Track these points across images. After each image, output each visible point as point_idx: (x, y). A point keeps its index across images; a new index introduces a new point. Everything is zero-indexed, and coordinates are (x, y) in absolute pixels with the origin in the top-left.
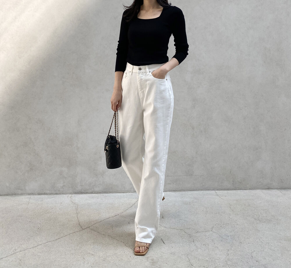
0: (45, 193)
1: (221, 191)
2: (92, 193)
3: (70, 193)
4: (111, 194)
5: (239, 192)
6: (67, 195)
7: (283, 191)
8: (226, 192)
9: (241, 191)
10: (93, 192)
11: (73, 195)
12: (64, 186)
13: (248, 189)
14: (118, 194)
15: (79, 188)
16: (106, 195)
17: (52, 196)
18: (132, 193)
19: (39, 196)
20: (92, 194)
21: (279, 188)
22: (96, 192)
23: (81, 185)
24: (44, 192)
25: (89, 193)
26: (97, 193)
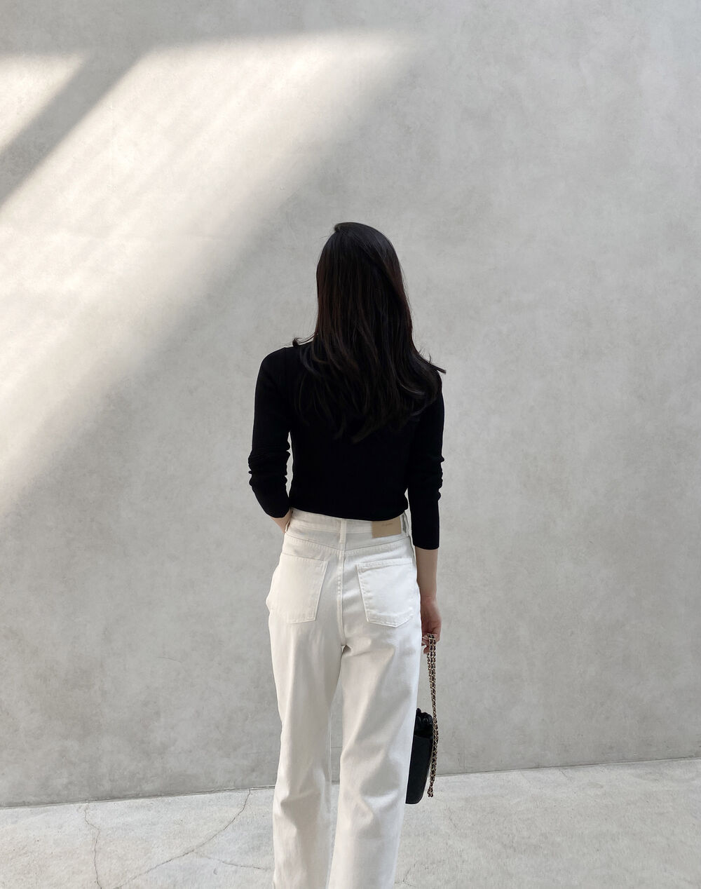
0: (24, 802)
2: (137, 796)
3: (85, 800)
4: (182, 797)
5: (473, 777)
6: (77, 805)
7: (569, 770)
9: (478, 775)
10: (140, 795)
11: (92, 805)
12: (70, 783)
13: (494, 769)
14: (198, 796)
15: (107, 786)
16: (170, 799)
17: (41, 809)
18: (231, 793)
19: (10, 811)
20: (137, 800)
21: (559, 765)
22: (147, 794)
23: (110, 780)
24: (22, 800)
25: (130, 798)
26: (149, 797)
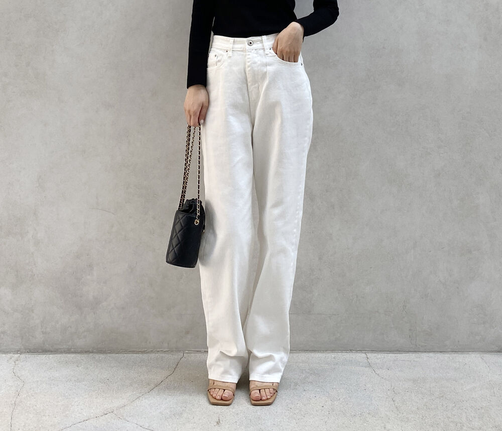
1: (380, 355)
2: (68, 351)
4: (113, 355)
5: (425, 357)
8: (391, 356)
9: (431, 354)
12: (3, 332)
22: (79, 351)
23: (42, 332)
